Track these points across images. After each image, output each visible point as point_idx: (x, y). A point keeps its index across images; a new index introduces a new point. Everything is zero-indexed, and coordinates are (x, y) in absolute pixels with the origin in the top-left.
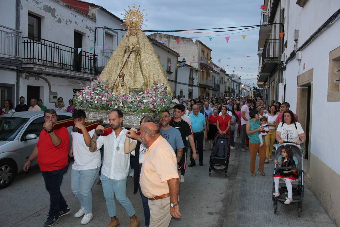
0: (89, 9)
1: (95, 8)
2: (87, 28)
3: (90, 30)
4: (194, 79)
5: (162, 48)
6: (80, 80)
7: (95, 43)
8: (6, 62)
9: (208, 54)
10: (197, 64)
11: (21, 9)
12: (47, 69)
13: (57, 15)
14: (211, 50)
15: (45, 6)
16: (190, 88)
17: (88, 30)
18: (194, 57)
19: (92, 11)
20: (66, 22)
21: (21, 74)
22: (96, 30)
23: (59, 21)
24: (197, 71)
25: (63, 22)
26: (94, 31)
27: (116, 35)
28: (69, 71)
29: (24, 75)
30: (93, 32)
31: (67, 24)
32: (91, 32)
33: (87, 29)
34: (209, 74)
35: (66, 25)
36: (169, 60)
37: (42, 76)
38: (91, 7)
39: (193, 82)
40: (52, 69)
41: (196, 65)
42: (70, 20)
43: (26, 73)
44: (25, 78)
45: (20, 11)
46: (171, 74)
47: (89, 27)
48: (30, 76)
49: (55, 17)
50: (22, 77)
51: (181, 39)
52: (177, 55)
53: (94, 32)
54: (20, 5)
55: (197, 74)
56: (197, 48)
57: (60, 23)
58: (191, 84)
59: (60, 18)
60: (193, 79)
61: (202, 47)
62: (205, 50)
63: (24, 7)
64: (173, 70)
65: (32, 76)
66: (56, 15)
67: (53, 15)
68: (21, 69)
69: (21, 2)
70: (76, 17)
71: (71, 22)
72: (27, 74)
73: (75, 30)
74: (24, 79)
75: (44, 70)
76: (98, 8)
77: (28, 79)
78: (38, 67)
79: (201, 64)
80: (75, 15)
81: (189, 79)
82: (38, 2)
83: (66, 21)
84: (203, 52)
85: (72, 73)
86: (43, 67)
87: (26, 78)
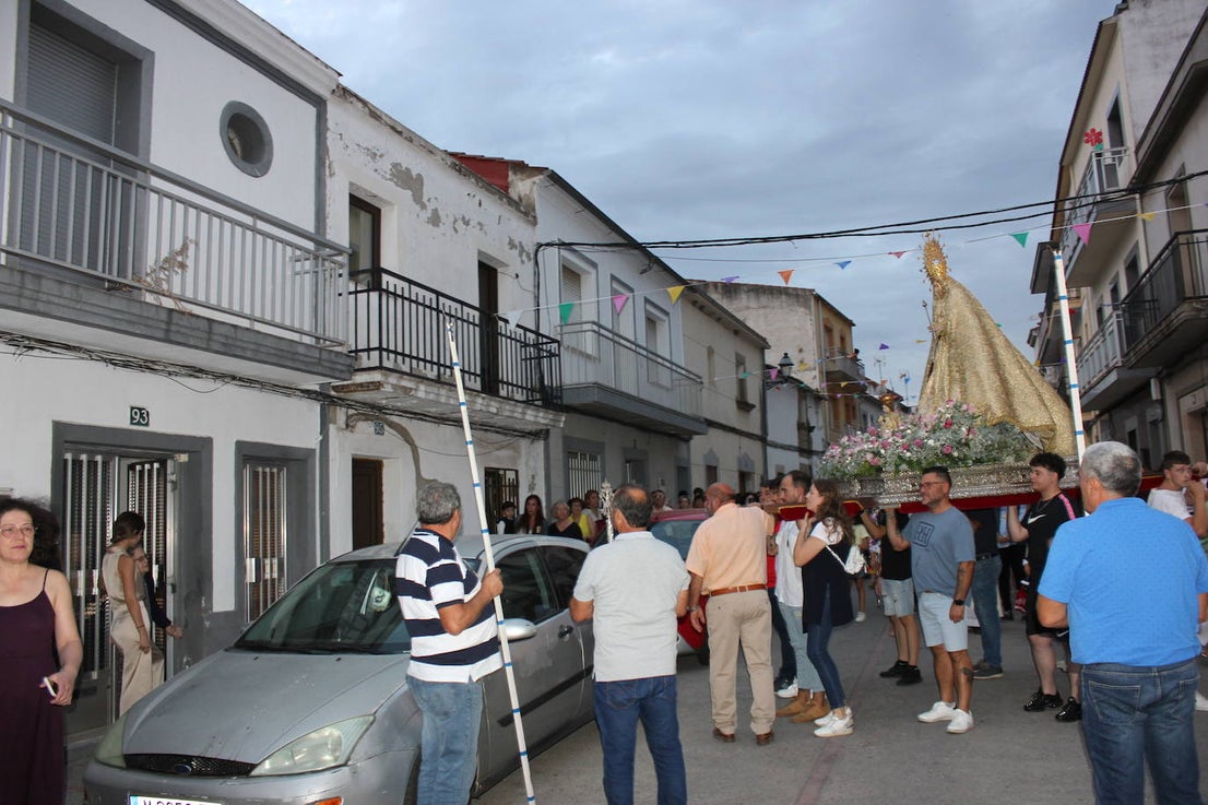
0: (510, 179)
1: (530, 177)
2: (512, 245)
3: (521, 255)
4: (813, 428)
5: (719, 320)
6: (504, 434)
7: (537, 298)
8: (306, 359)
9: (842, 339)
10: (816, 373)
11: (331, 175)
12: (422, 387)
13: (429, 200)
14: (850, 324)
15: (396, 166)
16: (805, 461)
17: (515, 252)
18: (801, 351)
19: (521, 186)
20: (454, 223)
21: (332, 408)
22: (540, 254)
23: (435, 220)
24: (818, 398)
25: (447, 221)
26: (532, 256)
27: (593, 272)
28: (483, 398)
29: (341, 414)
30: (529, 259)
31: (456, 231)
32: (523, 262)
33: (511, 248)
34: (854, 408)
35: (453, 233)
36: (740, 362)
37: (395, 419)
38: (515, 173)
39: (810, 441)
40: (436, 390)
41: (812, 379)
42: (463, 218)
43: (349, 406)
44: (344, 426)
45: (328, 181)
46: (748, 411)
47: (516, 242)
48: (359, 420)
49: (423, 207)
50: (335, 423)
51: (749, 291)
52: (761, 345)
53: (532, 262)
54: (327, 162)
55: (820, 411)
56: (809, 317)
57: (438, 226)
58: (805, 447)
59: (436, 209)
60: (811, 429)
61: (823, 314)
62: (834, 325)
63: (336, 171)
64: (753, 397)
65: (367, 418)
66: (425, 200)
67: (418, 199)
68: (333, 393)
69: (330, 153)
70: (480, 205)
71: (467, 223)
72: (351, 412)
73: (480, 253)
74: (342, 429)
75: (413, 392)
76: (541, 177)
77: (352, 432)
78: (395, 382)
79: (827, 373)
80: (477, 198)
81: (799, 429)
82: (375, 154)
83: (452, 219)
84: (828, 330)
85: (493, 403)
86: (410, 380)
87: (347, 426)
